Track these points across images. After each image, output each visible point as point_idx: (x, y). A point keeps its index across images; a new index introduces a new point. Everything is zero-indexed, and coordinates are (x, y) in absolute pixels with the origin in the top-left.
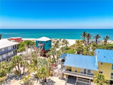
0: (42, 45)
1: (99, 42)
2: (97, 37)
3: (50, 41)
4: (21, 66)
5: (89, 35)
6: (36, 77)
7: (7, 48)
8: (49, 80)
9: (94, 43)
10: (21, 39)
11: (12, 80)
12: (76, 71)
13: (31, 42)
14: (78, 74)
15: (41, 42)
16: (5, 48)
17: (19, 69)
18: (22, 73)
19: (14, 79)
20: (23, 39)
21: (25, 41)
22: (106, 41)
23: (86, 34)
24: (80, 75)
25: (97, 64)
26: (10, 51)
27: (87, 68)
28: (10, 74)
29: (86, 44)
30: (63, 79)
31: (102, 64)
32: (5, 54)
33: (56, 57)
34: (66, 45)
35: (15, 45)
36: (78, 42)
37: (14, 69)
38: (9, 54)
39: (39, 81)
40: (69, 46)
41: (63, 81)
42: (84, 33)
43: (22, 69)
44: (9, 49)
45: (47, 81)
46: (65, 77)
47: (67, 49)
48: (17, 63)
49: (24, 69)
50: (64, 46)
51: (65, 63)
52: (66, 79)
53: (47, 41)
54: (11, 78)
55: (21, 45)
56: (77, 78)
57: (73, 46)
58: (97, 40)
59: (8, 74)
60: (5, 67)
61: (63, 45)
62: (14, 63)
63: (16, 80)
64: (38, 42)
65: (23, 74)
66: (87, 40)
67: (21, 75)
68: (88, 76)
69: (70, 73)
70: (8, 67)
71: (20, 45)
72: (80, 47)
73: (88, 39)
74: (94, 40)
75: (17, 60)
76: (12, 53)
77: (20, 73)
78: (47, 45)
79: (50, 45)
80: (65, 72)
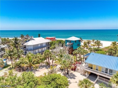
0: (70, 44)
3: (79, 41)
4: (50, 59)
6: (61, 69)
7: (42, 44)
10: (55, 38)
11: (43, 68)
12: (97, 70)
13: (62, 42)
14: (98, 72)
15: (70, 41)
17: (49, 61)
18: (51, 65)
19: (45, 68)
20: (56, 39)
21: (58, 41)
24: (100, 73)
26: (44, 47)
28: (43, 64)
32: (40, 48)
35: (48, 43)
36: (114, 44)
37: (46, 61)
38: (43, 49)
40: (102, 47)
41: (83, 76)
43: (51, 61)
44: (44, 45)
45: (70, 74)
46: (87, 74)
47: (98, 50)
48: (48, 56)
53: (76, 41)
55: (54, 43)
56: (98, 77)
57: (108, 48)
59: (41, 64)
60: (39, 57)
63: (46, 69)
64: (67, 41)
68: (108, 75)
70: (41, 57)
71: (52, 43)
72: (111, 49)
75: (48, 53)
76: (46, 48)
77: (49, 64)
78: (75, 44)
79: (79, 45)
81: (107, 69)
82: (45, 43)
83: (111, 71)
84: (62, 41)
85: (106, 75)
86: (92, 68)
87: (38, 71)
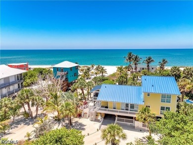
0: (63, 73)
1: (153, 69)
2: (149, 61)
3: (76, 68)
4: (33, 105)
5: (136, 58)
6: (56, 120)
7: (8, 78)
8: (76, 122)
9: (144, 70)
10: (27, 65)
11: (19, 126)
12: (114, 108)
13: (44, 71)
15: (62, 70)
16: (5, 79)
17: (29, 109)
18: (34, 115)
19: (22, 124)
20: (29, 66)
21: (35, 69)
22: (162, 67)
23: (132, 56)
24: (120, 112)
25: (142, 96)
26: (13, 84)
27: (130, 102)
28: (17, 118)
29: (132, 72)
30: (96, 120)
31: (148, 95)
32: (5, 87)
33: (85, 92)
34: (101, 74)
36: (120, 69)
37: (22, 110)
38: (11, 88)
39: (61, 124)
40: (106, 75)
41: (96, 123)
42: (130, 54)
43: (33, 109)
44: (12, 80)
45: (74, 124)
46: (99, 118)
47: (103, 80)
48: (27, 100)
49: (37, 110)
50: (98, 76)
51: (98, 98)
52: (100, 120)
53: (71, 68)
54: (18, 123)
55: (29, 74)
56: (116, 118)
57: (114, 75)
58: (148, 66)
59: (12, 118)
61: (96, 74)
62: (22, 99)
63: (26, 126)
64: (57, 70)
65: (36, 117)
66: (134, 66)
67: (32, 118)
68: (130, 113)
69: (105, 110)
70: (13, 105)
71: (26, 74)
72: (122, 77)
73: (135, 64)
74: (145, 66)
75: (27, 95)
76: (16, 86)
77: (31, 115)
78: (71, 74)
79: (76, 75)
80: (100, 109)
81: (127, 105)
82: (15, 76)
83: (132, 106)
84: (44, 69)
85: (127, 113)
86: (107, 107)
87: (9, 134)
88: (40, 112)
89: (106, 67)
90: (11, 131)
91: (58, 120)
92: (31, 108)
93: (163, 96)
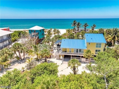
1: (87, 30)
2: (86, 25)
3: (43, 30)
4: (21, 52)
5: (78, 24)
6: (36, 60)
8: (48, 61)
9: (83, 31)
11: (15, 64)
12: (70, 52)
13: (22, 32)
14: (72, 54)
15: (35, 31)
17: (20, 55)
19: (17, 63)
22: (93, 29)
23: (76, 23)
25: (86, 45)
26: (6, 40)
27: (79, 48)
29: (76, 33)
30: (60, 59)
31: (89, 44)
32: (2, 42)
35: (9, 35)
36: (69, 31)
37: (15, 55)
38: (5, 43)
39: (40, 62)
40: (61, 35)
46: (61, 57)
47: (60, 37)
48: (19, 49)
49: (24, 55)
51: (60, 47)
52: (62, 59)
53: (40, 30)
54: (14, 63)
55: (13, 35)
56: (71, 57)
57: (65, 34)
58: (85, 29)
59: (10, 60)
61: (54, 34)
62: (15, 49)
63: (19, 64)
65: (24, 59)
66: (77, 29)
67: (22, 60)
68: (79, 54)
69: (65, 53)
72: (71, 35)
73: (78, 28)
74: (83, 29)
75: (18, 46)
77: (21, 58)
78: (40, 34)
79: (43, 34)
80: (62, 53)
81: (77, 50)
82: (6, 35)
83: (80, 50)
85: (78, 54)
87: (11, 68)
88: (25, 56)
89: (60, 30)
90: (11, 67)
91: (37, 60)
92: (21, 54)
93: (97, 44)
